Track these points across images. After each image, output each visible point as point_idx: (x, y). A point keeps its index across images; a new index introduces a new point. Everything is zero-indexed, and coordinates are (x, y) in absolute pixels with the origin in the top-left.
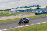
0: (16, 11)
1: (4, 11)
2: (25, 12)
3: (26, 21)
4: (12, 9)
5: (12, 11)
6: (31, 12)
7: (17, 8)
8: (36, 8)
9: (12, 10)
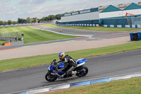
0: (77, 22)
1: (39, 22)
2: (109, 27)
5: (64, 23)
9: (63, 20)
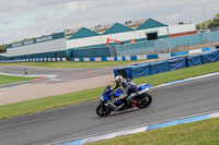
0: (32, 56)
3: (133, 95)
4: (10, 46)
5: (12, 58)
6: (112, 59)
7: (35, 40)
8: (142, 34)
9: (10, 53)
